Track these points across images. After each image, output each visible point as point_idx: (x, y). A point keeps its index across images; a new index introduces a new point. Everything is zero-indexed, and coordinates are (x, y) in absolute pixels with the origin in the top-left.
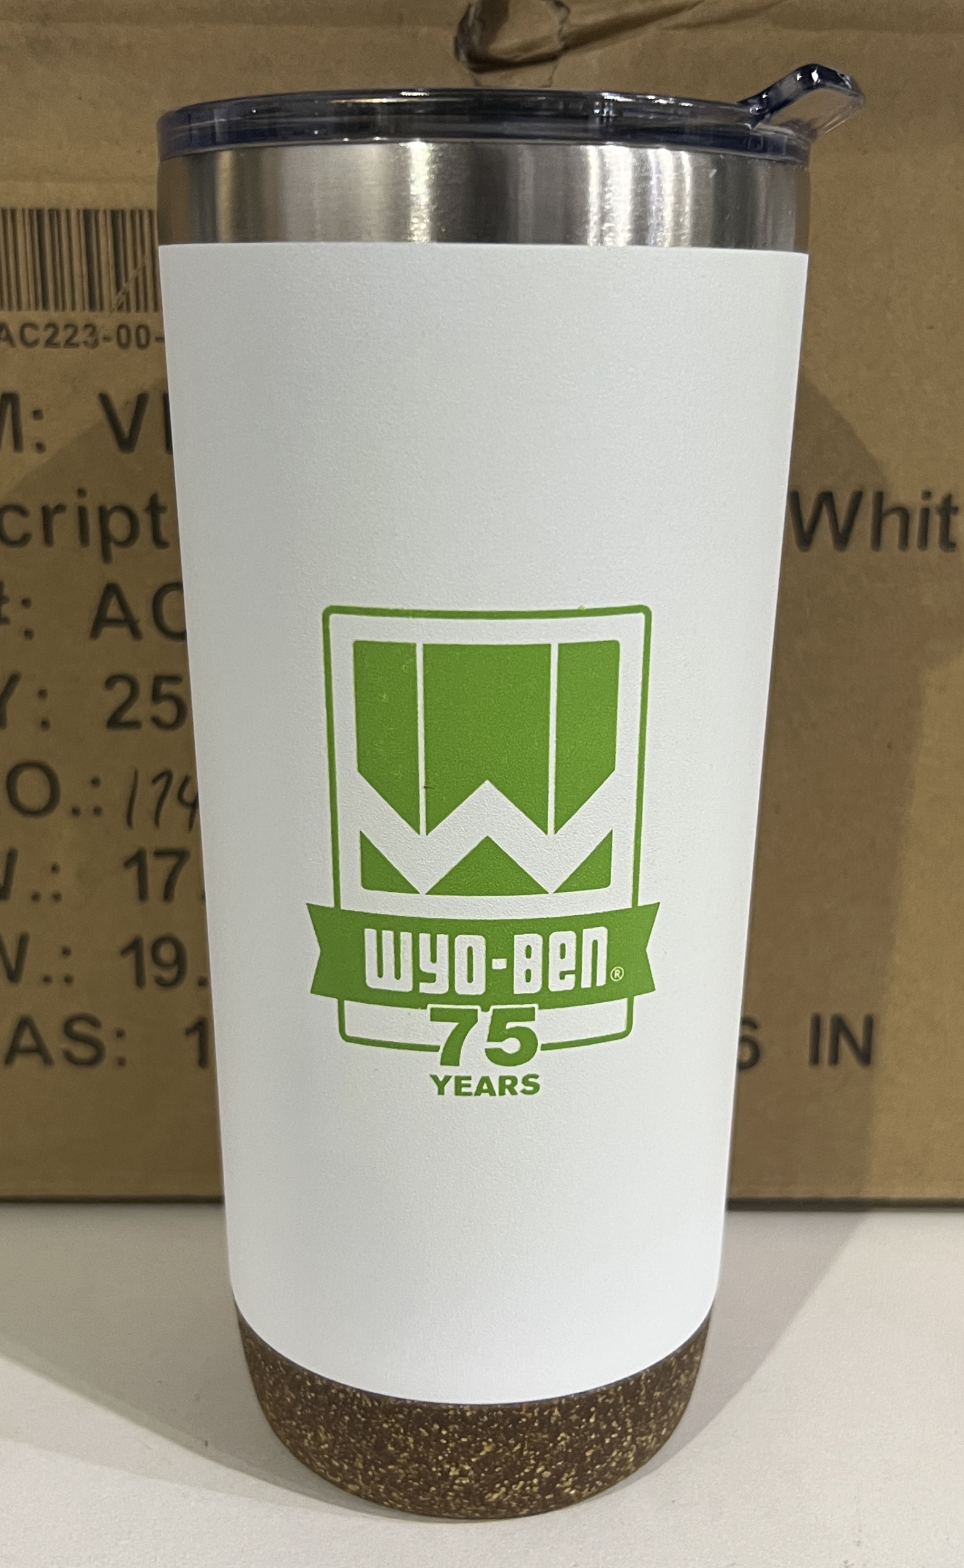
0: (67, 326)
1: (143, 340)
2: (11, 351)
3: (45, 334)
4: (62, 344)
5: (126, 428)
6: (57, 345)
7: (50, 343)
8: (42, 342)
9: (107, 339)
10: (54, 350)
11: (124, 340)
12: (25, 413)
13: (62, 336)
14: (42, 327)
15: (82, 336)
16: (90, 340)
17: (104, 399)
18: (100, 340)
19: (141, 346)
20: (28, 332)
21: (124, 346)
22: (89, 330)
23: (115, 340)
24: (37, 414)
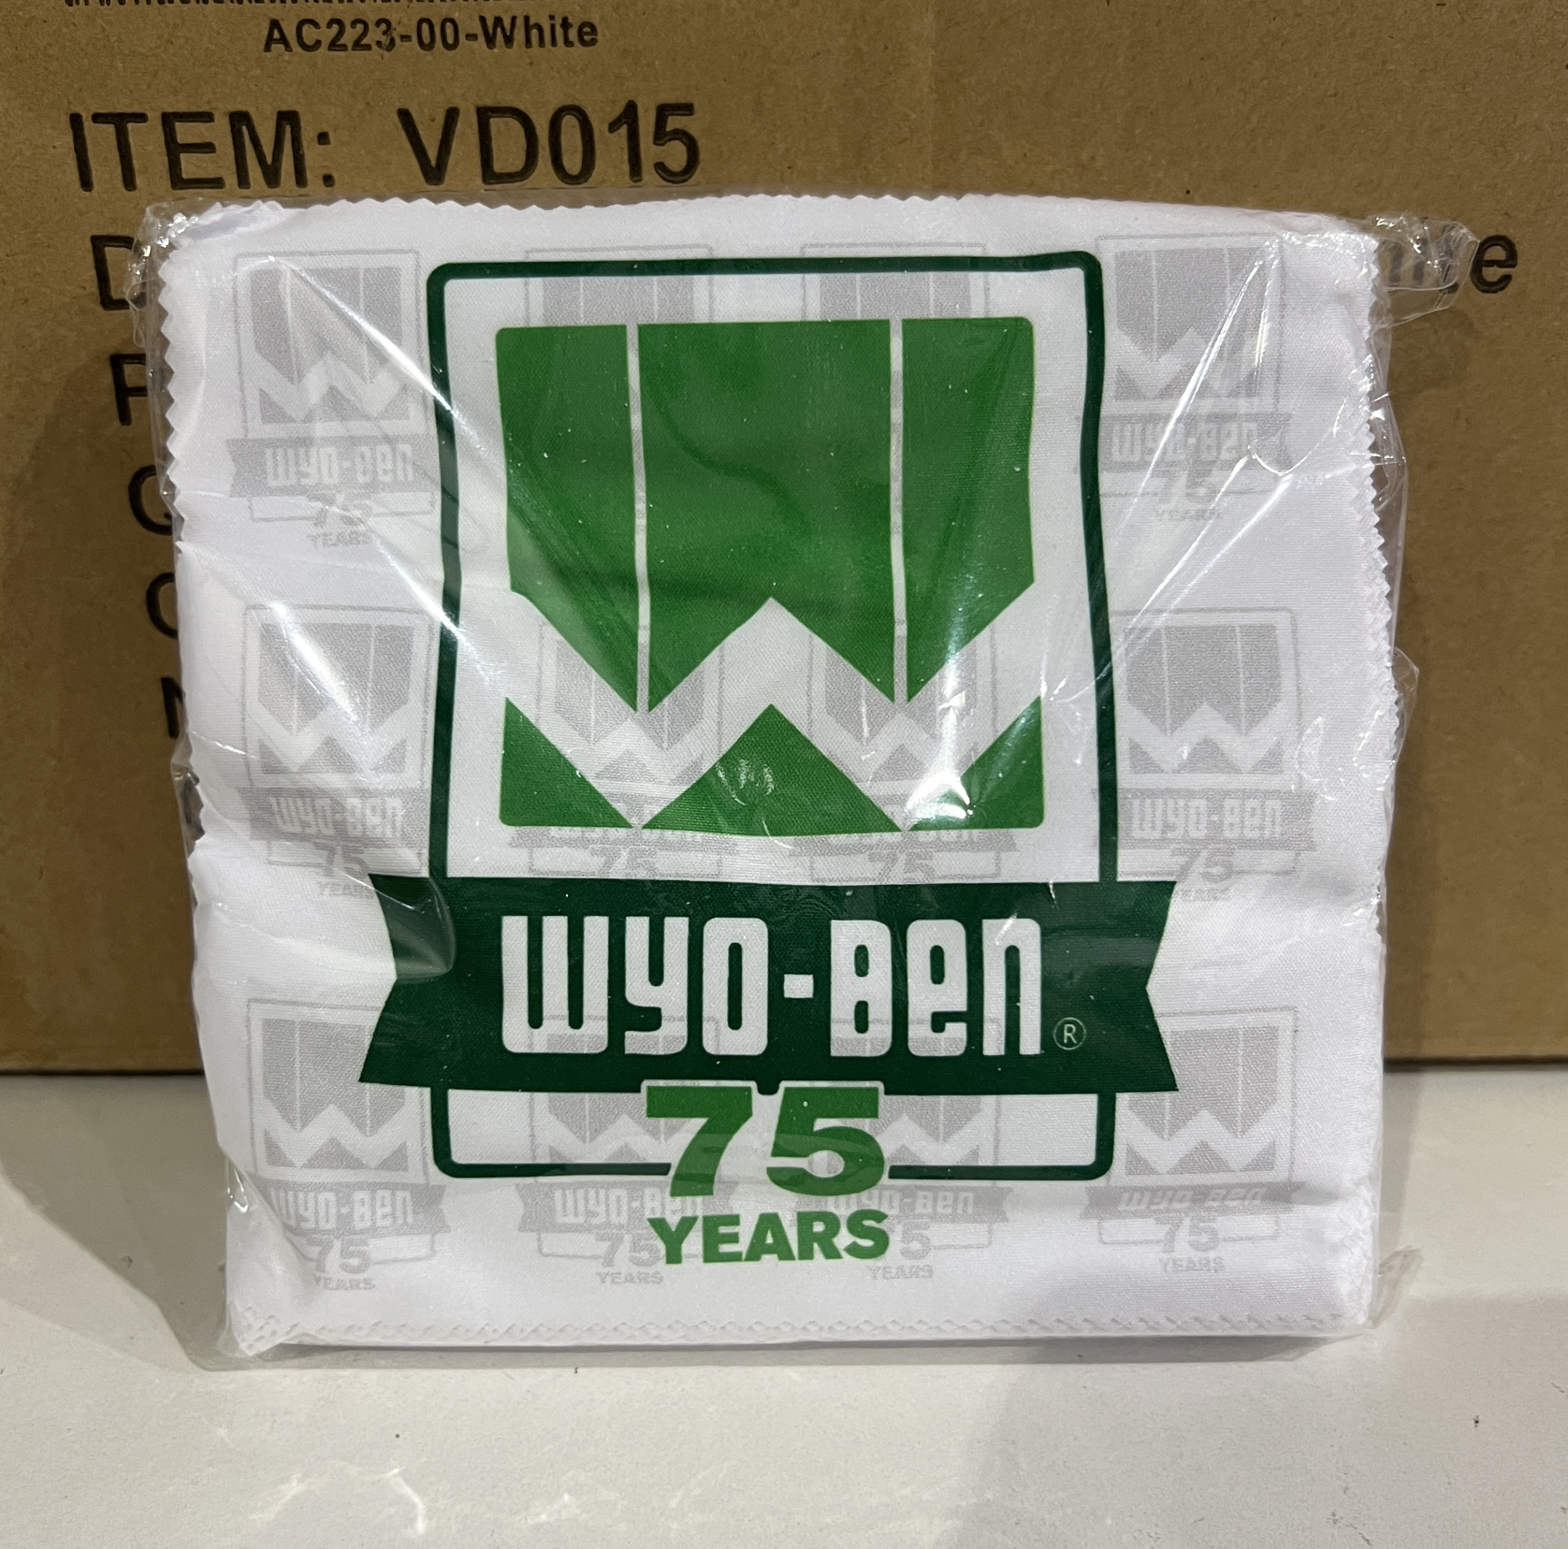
0: (354, 23)
1: (450, 40)
2: (287, 56)
3: (327, 35)
4: (350, 46)
5: (432, 154)
6: (344, 47)
7: (334, 45)
8: (325, 43)
9: (405, 38)
10: (342, 54)
11: (426, 39)
12: (308, 135)
13: (348, 38)
14: (323, 24)
15: (375, 34)
16: (385, 40)
17: (405, 116)
18: (398, 40)
19: (448, 46)
20: (307, 29)
21: (428, 47)
22: (383, 26)
23: (415, 39)
24: (323, 138)
